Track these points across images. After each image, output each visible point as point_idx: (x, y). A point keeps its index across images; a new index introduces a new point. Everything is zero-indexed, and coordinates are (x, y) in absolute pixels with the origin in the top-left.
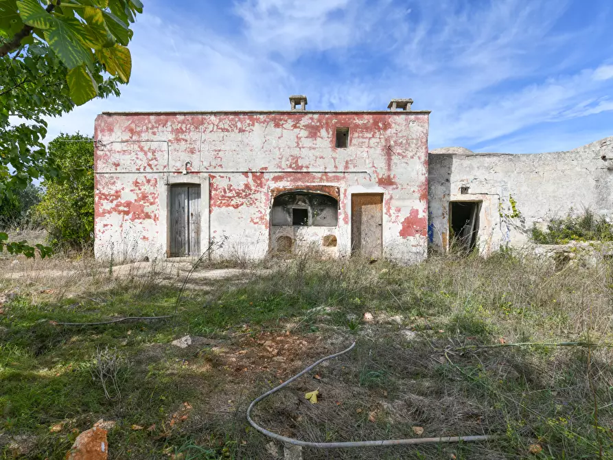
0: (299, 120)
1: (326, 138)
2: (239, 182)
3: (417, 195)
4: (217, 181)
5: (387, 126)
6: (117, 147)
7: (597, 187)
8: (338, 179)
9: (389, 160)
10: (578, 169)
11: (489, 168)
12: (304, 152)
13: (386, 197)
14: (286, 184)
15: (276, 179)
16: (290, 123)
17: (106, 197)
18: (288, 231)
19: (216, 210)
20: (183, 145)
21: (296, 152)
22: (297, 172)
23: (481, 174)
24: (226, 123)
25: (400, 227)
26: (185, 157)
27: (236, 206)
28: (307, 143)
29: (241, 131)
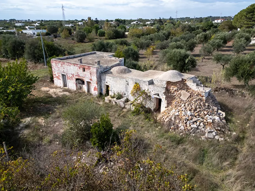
0: (77, 65)
1: (81, 70)
2: (71, 76)
3: (96, 83)
4: (68, 75)
5: (90, 69)
6: (54, 66)
7: (126, 87)
8: (84, 78)
9: (91, 75)
10: (123, 83)
11: (110, 79)
12: (79, 72)
13: (91, 83)
14: (77, 77)
15: (76, 76)
16: (76, 66)
17: (54, 75)
18: (81, 85)
19: (68, 80)
20: (62, 67)
21: (78, 71)
22: (78, 75)
23: (109, 80)
24: (67, 64)
25: (94, 89)
26: (63, 70)
27: (71, 80)
28: (79, 70)
29: (70, 66)
